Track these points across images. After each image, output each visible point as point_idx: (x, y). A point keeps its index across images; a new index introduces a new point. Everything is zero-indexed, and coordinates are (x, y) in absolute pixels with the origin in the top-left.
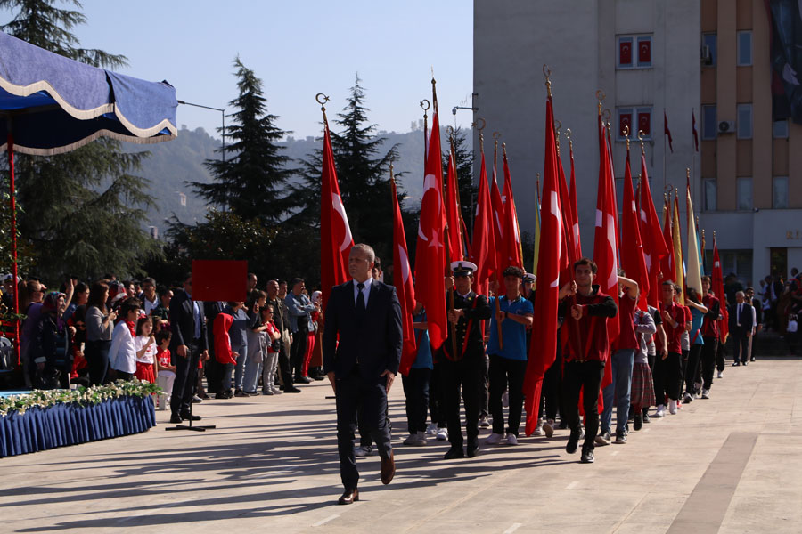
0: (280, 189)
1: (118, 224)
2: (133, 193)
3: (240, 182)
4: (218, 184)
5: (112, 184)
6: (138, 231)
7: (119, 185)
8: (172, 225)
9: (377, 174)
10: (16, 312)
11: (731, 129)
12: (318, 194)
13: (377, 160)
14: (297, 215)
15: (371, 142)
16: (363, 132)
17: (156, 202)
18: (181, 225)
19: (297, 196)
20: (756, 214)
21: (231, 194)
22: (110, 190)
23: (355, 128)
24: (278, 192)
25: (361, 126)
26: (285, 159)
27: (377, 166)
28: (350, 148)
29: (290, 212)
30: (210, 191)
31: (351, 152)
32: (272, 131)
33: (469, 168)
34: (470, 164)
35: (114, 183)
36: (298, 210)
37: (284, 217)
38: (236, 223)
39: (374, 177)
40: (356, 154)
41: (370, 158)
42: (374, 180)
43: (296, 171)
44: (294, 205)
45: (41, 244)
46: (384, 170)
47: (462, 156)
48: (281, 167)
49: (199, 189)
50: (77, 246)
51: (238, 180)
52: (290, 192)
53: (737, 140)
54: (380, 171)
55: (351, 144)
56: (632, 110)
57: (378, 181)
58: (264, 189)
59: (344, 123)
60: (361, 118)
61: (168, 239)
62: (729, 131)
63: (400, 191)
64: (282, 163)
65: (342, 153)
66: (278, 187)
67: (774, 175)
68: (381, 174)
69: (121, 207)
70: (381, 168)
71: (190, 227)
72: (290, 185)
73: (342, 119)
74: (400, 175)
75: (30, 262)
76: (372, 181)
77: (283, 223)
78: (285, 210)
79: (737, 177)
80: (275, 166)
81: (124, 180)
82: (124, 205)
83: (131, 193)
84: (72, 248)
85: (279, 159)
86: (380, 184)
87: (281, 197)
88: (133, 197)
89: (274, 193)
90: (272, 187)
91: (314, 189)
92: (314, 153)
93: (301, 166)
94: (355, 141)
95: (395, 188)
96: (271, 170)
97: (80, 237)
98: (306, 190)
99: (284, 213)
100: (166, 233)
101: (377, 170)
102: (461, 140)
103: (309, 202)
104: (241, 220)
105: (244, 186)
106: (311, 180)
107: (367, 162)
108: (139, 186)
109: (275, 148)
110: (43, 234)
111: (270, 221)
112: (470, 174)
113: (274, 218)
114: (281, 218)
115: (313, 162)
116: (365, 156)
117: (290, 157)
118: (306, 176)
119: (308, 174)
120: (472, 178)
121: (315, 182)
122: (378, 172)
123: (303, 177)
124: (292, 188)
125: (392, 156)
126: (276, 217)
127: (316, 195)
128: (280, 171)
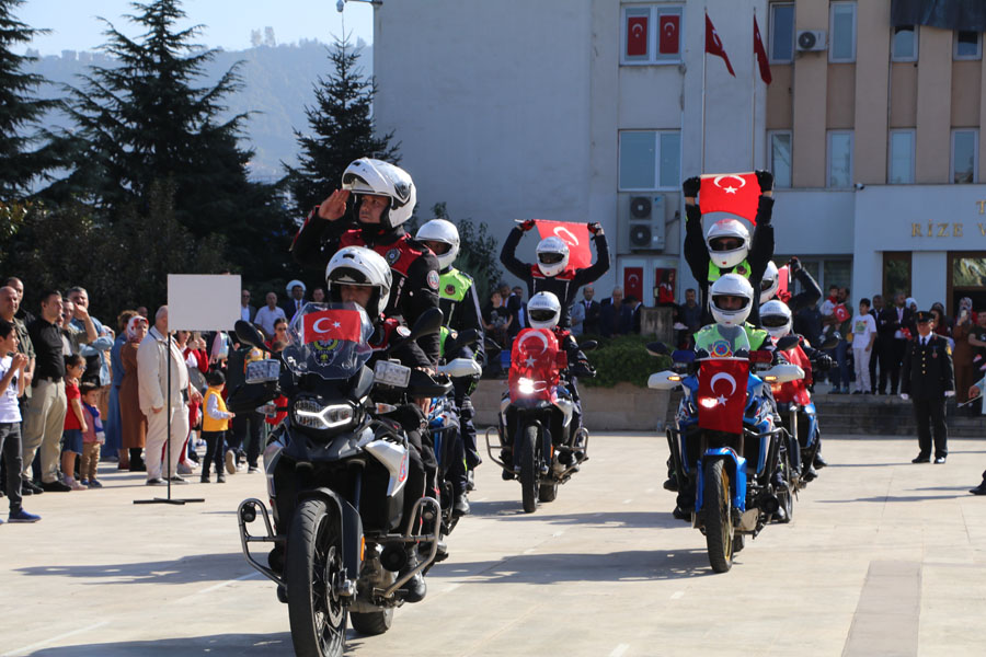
0: (29, 136)
9: (204, 115)
11: (819, 45)
12: (98, 147)
13: (204, 89)
14: (60, 183)
15: (194, 56)
16: (177, 37)
19: (59, 150)
20: (859, 193)
23: (163, 30)
24: (25, 139)
25: (174, 28)
26: (38, 80)
27: (203, 100)
28: (154, 66)
29: (47, 177)
31: (156, 74)
32: (10, 28)
33: (367, 106)
34: (369, 100)
36: (60, 174)
37: (37, 184)
39: (199, 118)
40: (166, 76)
41: (192, 85)
42: (198, 125)
43: (58, 103)
44: (54, 164)
46: (216, 107)
47: (355, 85)
48: (30, 95)
52: (46, 142)
53: (829, 64)
54: (209, 109)
55: (157, 59)
56: (648, 10)
57: (206, 126)
59: (145, 19)
60: (173, 12)
62: (814, 48)
63: (242, 146)
64: (32, 87)
65: (140, 73)
66: (24, 129)
67: (890, 127)
68: (210, 114)
70: (211, 103)
72: (44, 130)
73: (142, 13)
74: (245, 116)
76: (194, 127)
77: (34, 197)
78: (39, 172)
79: (827, 129)
80: (17, 92)
85: (26, 79)
86: (210, 133)
87: (30, 148)
89: (16, 140)
90: (12, 130)
91: (91, 138)
92: (89, 73)
93: (67, 94)
94: (164, 53)
95: (232, 141)
96: (11, 99)
98: (74, 138)
99: (37, 178)
101: (204, 106)
102: (352, 58)
103: (81, 162)
106: (85, 121)
107: (185, 91)
109: (15, 59)
111: (8, 190)
112: (368, 117)
113: (18, 186)
114: (30, 188)
115: (89, 90)
116: (182, 82)
117: (47, 77)
118: (75, 113)
119: (78, 110)
120: (371, 125)
121: (92, 125)
122: (206, 111)
123: (69, 116)
124: (49, 135)
125: (232, 83)
126: (22, 186)
127: (93, 148)
128: (27, 101)
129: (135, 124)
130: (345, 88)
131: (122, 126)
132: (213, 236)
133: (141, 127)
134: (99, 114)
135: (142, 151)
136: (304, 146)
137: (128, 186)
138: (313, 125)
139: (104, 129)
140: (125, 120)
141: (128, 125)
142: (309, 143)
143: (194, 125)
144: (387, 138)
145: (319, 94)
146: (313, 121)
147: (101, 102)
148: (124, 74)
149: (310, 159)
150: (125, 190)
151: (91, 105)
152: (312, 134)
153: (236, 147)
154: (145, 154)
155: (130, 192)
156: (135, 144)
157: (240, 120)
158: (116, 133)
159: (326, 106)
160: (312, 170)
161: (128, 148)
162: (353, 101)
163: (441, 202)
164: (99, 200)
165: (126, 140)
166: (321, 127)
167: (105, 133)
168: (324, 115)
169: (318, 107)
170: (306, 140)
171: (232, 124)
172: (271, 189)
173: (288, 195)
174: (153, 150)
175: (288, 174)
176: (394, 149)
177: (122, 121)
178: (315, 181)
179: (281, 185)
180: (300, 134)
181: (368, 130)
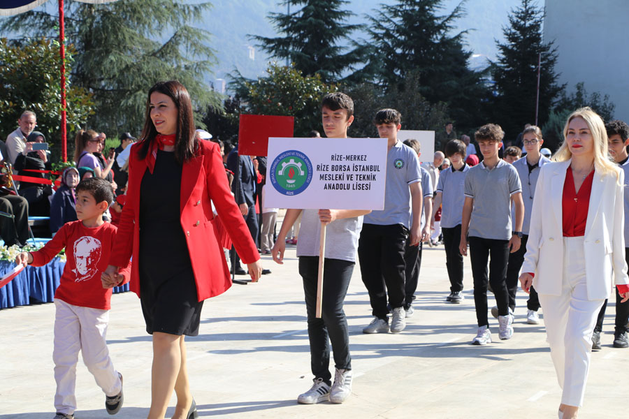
0: (343, 45)
1: (178, 76)
2: (194, 44)
3: (303, 37)
4: (280, 39)
5: (173, 35)
6: (197, 83)
7: (180, 36)
8: (234, 78)
9: (442, 31)
10: (64, 161)
12: (382, 50)
13: (444, 17)
14: (358, 72)
17: (216, 54)
18: (243, 79)
19: (361, 52)
21: (293, 49)
22: (170, 41)
24: (340, 48)
26: (348, 14)
27: (443, 23)
29: (351, 68)
30: (272, 45)
31: (417, 8)
33: (539, 25)
34: (541, 21)
35: (175, 34)
36: (359, 66)
37: (346, 73)
38: (297, 78)
39: (440, 33)
40: (422, 9)
41: (437, 14)
42: (439, 37)
43: (360, 26)
44: (355, 61)
45: (101, 94)
46: (450, 27)
47: (533, 13)
48: (344, 22)
49: (261, 43)
50: (135, 96)
51: (300, 35)
52: (355, 48)
54: (445, 28)
57: (443, 38)
58: (326, 44)
61: (230, 92)
63: (466, 49)
64: (345, 18)
65: (408, 8)
66: (340, 42)
68: (446, 30)
69: (182, 58)
70: (447, 24)
71: (250, 82)
72: (353, 41)
74: (466, 32)
75: (88, 112)
76: (437, 39)
77: (343, 80)
78: (347, 66)
80: (337, 21)
81: (184, 31)
82: (185, 57)
83: (191, 45)
84: (130, 98)
85: (342, 13)
86: (445, 42)
87: (343, 53)
88: (194, 48)
89: (335, 48)
90: (334, 42)
91: (378, 45)
92: (379, 8)
93: (366, 21)
95: (460, 46)
96: (334, 24)
97: (139, 87)
98: (369, 46)
99: (346, 69)
100: (227, 87)
101: (443, 26)
103: (372, 57)
104: (302, 75)
105: (306, 40)
106: (376, 36)
107: (432, 18)
108: (199, 38)
110: (103, 83)
111: (331, 76)
112: (539, 32)
113: (335, 74)
114: (342, 75)
115: (378, 17)
116: (432, 12)
117: (354, 12)
118: (370, 31)
119: (372, 29)
120: (541, 36)
121: (379, 38)
122: (443, 29)
123: (367, 33)
124: (355, 44)
125: (459, 12)
126: (338, 73)
127: (380, 51)
128: (342, 26)
129: (403, 37)
130: (527, 14)
131: (396, 38)
132: (440, 103)
133: (407, 39)
134: (384, 31)
135: (407, 52)
136: (500, 49)
137: (398, 73)
138: (506, 36)
139: (386, 40)
140: (398, 35)
141: (399, 37)
142: (504, 48)
143: (437, 37)
144: (550, 44)
145: (511, 18)
146: (506, 34)
147: (385, 25)
148: (399, 8)
149: (503, 56)
150: (396, 75)
151: (379, 26)
152: (505, 41)
153: (462, 49)
154: (408, 54)
155: (399, 76)
156: (403, 48)
157: (463, 34)
158: (392, 43)
159: (515, 25)
160: (504, 63)
161: (399, 51)
162: (531, 22)
163: (581, 81)
164: (382, 80)
165: (398, 45)
166: (511, 37)
167: (386, 43)
168: (513, 30)
169: (510, 25)
170: (501, 46)
171: (458, 37)
172: (480, 74)
173: (490, 78)
174: (413, 52)
175: (490, 65)
176: (554, 51)
177: (396, 35)
178: (506, 69)
179: (485, 72)
180: (498, 42)
181: (540, 39)
